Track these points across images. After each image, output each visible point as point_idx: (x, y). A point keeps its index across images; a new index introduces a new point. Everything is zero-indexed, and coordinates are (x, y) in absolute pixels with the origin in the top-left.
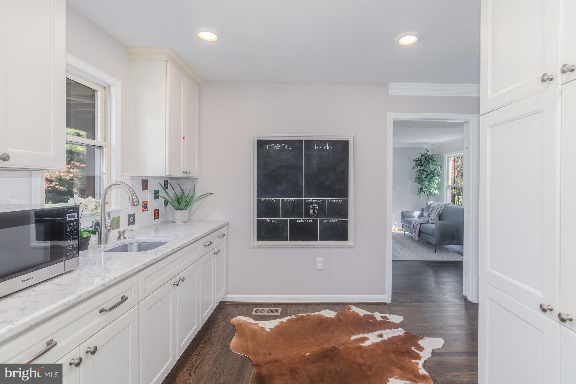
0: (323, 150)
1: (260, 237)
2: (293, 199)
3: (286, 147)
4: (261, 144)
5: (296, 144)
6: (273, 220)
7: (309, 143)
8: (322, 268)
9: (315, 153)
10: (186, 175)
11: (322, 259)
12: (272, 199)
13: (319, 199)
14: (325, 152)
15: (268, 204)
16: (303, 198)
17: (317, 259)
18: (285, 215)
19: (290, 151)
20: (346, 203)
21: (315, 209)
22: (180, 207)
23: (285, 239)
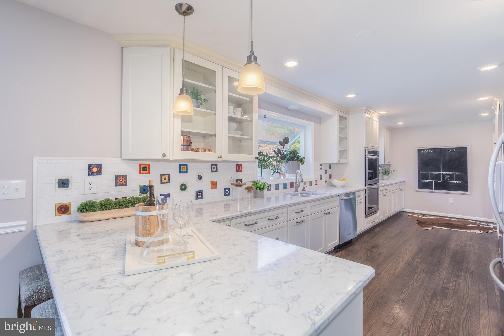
0: (452, 152)
1: (419, 187)
2: (436, 173)
3: (432, 151)
4: (419, 151)
5: (437, 151)
6: (426, 181)
7: (444, 150)
8: (452, 203)
9: (447, 153)
10: (389, 163)
11: (452, 199)
12: (425, 172)
13: (450, 173)
14: (453, 153)
15: (423, 174)
16: (441, 172)
17: (449, 198)
18: (432, 179)
19: (434, 153)
20: (466, 175)
21: (448, 177)
22: (386, 174)
23: (432, 189)
